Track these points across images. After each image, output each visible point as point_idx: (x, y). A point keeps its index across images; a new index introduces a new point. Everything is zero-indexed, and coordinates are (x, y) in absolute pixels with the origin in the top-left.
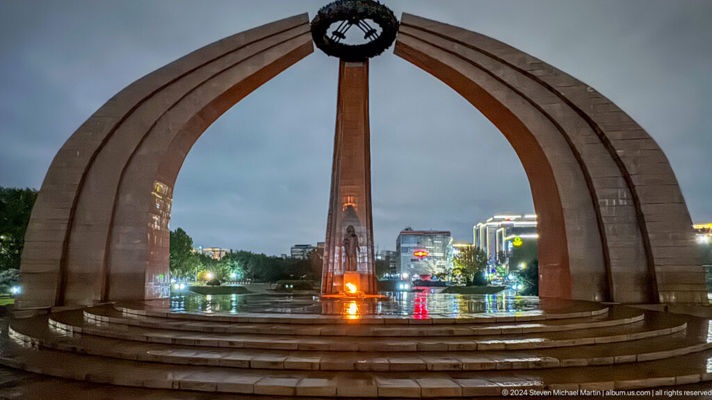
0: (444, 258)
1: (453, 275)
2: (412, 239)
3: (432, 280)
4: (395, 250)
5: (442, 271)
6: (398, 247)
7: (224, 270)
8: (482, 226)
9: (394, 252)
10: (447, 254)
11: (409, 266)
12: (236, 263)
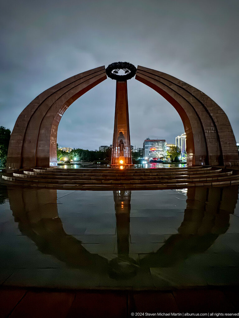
0: (163, 151)
1: (167, 158)
2: (150, 143)
3: (158, 160)
4: (143, 148)
5: (162, 156)
6: (144, 146)
8: (179, 137)
10: (164, 149)
11: (148, 154)
12: (76, 154)
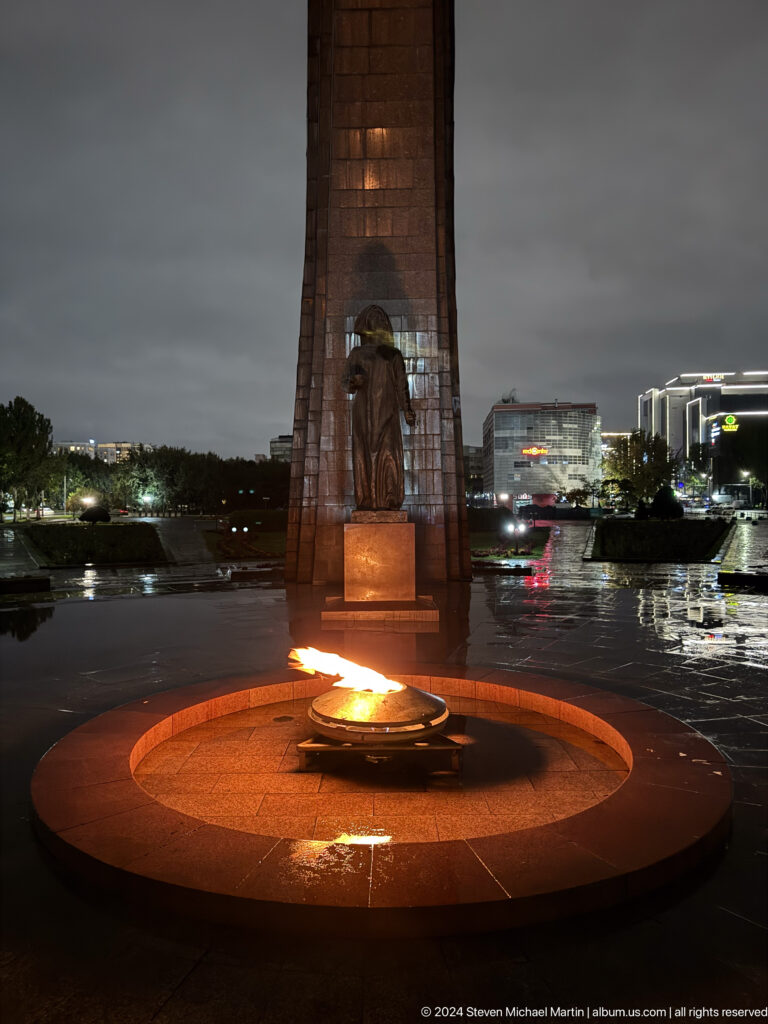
0: (584, 460)
1: (603, 495)
2: (517, 420)
3: (558, 506)
4: (480, 444)
5: (579, 485)
6: (488, 435)
7: (124, 488)
8: (656, 393)
9: (478, 450)
10: (591, 451)
11: (511, 476)
12: (150, 473)
